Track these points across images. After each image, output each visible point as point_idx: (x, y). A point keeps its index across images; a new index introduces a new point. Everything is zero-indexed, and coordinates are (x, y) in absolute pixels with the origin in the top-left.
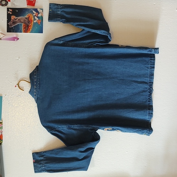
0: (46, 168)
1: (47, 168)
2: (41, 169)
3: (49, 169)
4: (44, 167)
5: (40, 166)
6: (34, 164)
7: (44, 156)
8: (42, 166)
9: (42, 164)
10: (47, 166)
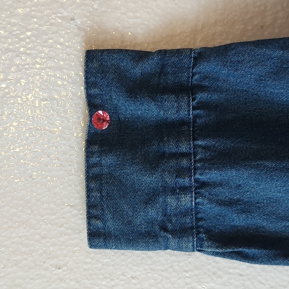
0: (208, 208)
1: (217, 209)
2: (153, 213)
3: (238, 220)
4: (187, 201)
5: (149, 180)
6: (89, 154)
7: (202, 88)
8: (170, 180)
9: (173, 163)
10: (224, 193)
